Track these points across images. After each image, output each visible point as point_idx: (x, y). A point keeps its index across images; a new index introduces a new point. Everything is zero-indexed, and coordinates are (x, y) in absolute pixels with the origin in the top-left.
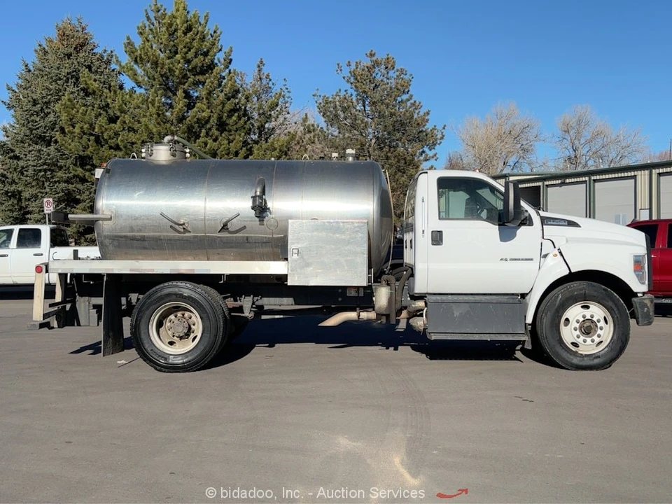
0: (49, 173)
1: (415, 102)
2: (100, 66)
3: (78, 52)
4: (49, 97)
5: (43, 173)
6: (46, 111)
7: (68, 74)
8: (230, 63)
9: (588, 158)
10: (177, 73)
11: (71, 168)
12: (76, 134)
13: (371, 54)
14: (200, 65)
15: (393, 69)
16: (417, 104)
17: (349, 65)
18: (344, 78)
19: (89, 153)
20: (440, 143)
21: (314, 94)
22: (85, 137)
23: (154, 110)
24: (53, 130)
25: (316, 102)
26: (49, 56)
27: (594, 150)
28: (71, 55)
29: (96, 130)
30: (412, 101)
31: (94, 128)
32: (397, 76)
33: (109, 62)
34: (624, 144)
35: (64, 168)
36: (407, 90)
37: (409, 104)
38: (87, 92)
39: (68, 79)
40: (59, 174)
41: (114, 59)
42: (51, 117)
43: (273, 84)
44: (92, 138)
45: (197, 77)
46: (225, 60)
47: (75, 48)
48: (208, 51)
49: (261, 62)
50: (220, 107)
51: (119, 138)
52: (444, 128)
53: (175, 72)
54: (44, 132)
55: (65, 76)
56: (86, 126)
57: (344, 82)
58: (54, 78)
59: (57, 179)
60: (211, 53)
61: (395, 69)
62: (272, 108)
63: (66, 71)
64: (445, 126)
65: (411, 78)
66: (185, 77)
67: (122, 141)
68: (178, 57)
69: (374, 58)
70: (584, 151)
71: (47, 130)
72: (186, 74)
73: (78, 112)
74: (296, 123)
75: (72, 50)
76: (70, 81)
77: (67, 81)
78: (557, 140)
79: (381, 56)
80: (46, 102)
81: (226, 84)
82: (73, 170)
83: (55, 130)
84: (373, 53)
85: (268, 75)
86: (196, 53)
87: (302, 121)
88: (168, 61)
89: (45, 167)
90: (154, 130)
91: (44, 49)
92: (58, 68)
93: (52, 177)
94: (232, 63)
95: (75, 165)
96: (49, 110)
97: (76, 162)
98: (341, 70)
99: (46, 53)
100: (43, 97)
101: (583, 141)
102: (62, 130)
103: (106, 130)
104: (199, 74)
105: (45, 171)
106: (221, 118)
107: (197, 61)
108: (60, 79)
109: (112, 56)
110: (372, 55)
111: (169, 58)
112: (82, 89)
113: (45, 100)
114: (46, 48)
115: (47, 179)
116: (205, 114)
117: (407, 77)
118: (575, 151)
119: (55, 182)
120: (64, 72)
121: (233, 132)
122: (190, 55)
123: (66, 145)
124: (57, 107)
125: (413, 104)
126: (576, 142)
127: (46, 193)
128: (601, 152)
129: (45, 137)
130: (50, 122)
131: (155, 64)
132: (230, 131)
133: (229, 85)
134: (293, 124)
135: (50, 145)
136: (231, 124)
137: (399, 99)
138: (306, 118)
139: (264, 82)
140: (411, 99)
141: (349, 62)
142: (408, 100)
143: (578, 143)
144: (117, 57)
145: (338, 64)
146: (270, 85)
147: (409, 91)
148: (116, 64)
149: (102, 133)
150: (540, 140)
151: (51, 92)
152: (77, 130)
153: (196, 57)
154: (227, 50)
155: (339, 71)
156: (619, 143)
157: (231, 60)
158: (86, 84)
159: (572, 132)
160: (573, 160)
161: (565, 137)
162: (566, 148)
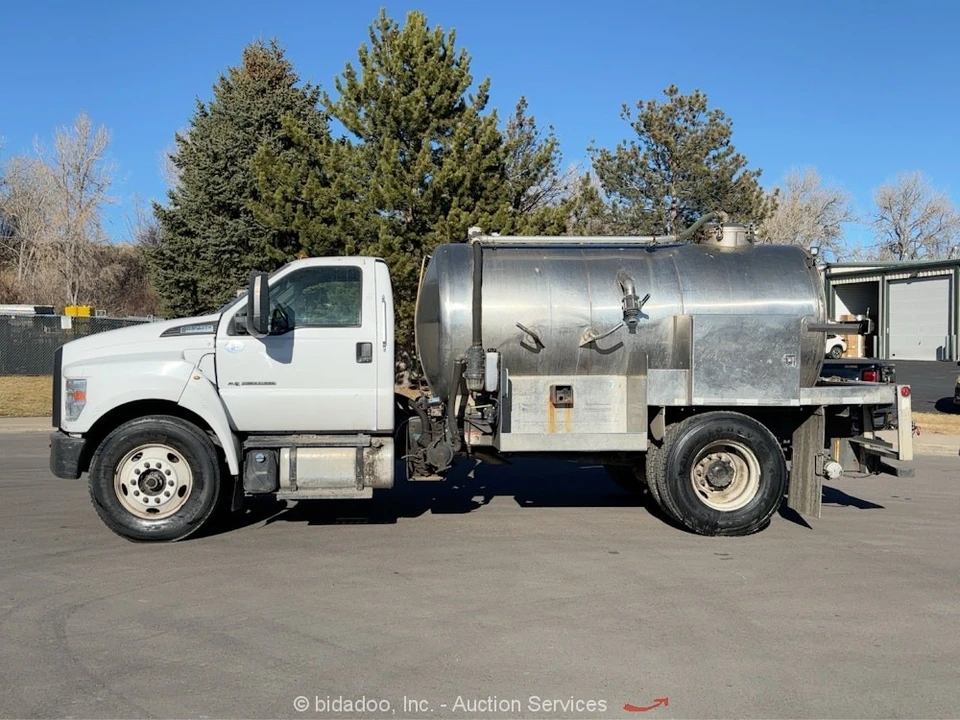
0: (236, 255)
1: (738, 156)
2: (304, 107)
3: (273, 88)
4: (236, 150)
5: (228, 255)
6: (230, 170)
7: (261, 117)
8: (486, 102)
9: (918, 244)
10: (416, 115)
11: (267, 249)
12: (277, 201)
13: (671, 91)
14: (446, 104)
15: (704, 111)
16: (741, 158)
17: (640, 106)
18: (632, 125)
19: (293, 228)
20: (773, 215)
21: (588, 147)
22: (289, 204)
23: (389, 168)
24: (240, 195)
25: (592, 158)
26: (235, 94)
27: (927, 231)
28: (264, 91)
29: (303, 196)
30: (734, 155)
31: (300, 193)
32: (711, 121)
33: (313, 102)
35: (256, 249)
36: (725, 141)
37: (728, 159)
38: (288, 142)
39: (261, 125)
40: (250, 257)
41: (321, 98)
42: (239, 178)
43: (536, 133)
44: (300, 207)
45: (442, 122)
46: (479, 98)
47: (270, 83)
48: (457, 84)
49: (523, 102)
50: (475, 164)
51: (336, 208)
52: (776, 194)
53: (412, 114)
54: (229, 199)
55: (257, 121)
56: (290, 190)
57: (633, 129)
58: (241, 124)
59: (246, 265)
60: (459, 88)
61: (707, 111)
62: (539, 166)
63: (260, 113)
64: (778, 190)
65: (729, 124)
66: (426, 121)
67: (340, 211)
68: (417, 92)
69: (678, 96)
70: (913, 236)
71: (234, 196)
72: (428, 117)
73: (279, 169)
74: (566, 188)
75: (265, 85)
76: (264, 127)
77: (260, 128)
78: (874, 219)
79: (686, 93)
80: (231, 158)
81: (483, 131)
82: (271, 251)
83: (244, 195)
84: (674, 88)
85: (532, 120)
86: (442, 87)
87: (580, 184)
88: (404, 99)
89: (232, 247)
90: (386, 196)
91: (228, 83)
92: (248, 109)
93: (240, 262)
94: (489, 100)
95: (273, 244)
96: (235, 168)
97: (274, 240)
98: (628, 114)
99: (230, 89)
100: (227, 150)
101: (911, 221)
102: (255, 195)
103: (317, 195)
104: (444, 117)
105: (231, 252)
106: (477, 179)
107: (443, 99)
108: (249, 125)
109: (319, 93)
110: (673, 92)
111: (405, 94)
112: (280, 139)
113: (229, 154)
114: (231, 83)
115: (234, 265)
116: (459, 173)
117: (723, 123)
118: (899, 235)
119: (244, 269)
120: (256, 114)
121: (491, 200)
122: (434, 89)
123: (262, 216)
124: (249, 163)
125: (736, 159)
126: (902, 223)
127: (232, 284)
128: (937, 236)
129: (230, 205)
130: (237, 184)
131: (387, 102)
132: (487, 199)
133: (488, 132)
134: (563, 189)
135: (239, 217)
136: (489, 189)
137: (713, 153)
138: (588, 179)
139: (527, 128)
140: (732, 152)
141: (641, 102)
142: (728, 155)
143: (904, 224)
144: (325, 96)
145: (624, 106)
146: (533, 134)
147: (728, 142)
148: (325, 106)
149: (312, 200)
150: (851, 220)
151: (238, 143)
152: (278, 196)
153: (440, 93)
154: (483, 83)
155: (625, 115)
157: (487, 97)
158: (290, 131)
159: (895, 209)
160: (897, 248)
161: (885, 216)
162: (887, 232)
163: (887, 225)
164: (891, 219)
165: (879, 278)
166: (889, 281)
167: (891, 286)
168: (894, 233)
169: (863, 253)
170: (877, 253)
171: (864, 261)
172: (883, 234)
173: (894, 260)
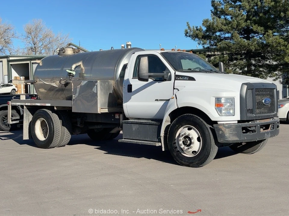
9: (42, 48)
27: (45, 44)
34: (61, 42)
70: (40, 44)
78: (25, 37)
101: (38, 39)
118: (34, 44)
126: (35, 40)
128: (48, 46)
143: (36, 40)
156: (58, 42)
159: (32, 34)
160: (34, 49)
161: (28, 36)
162: (30, 43)
163: (30, 40)
164: (31, 38)
165: (28, 62)
166: (33, 63)
167: (33, 65)
168: (32, 44)
169: (20, 51)
170: (26, 51)
171: (21, 55)
172: (28, 43)
173: (33, 55)
